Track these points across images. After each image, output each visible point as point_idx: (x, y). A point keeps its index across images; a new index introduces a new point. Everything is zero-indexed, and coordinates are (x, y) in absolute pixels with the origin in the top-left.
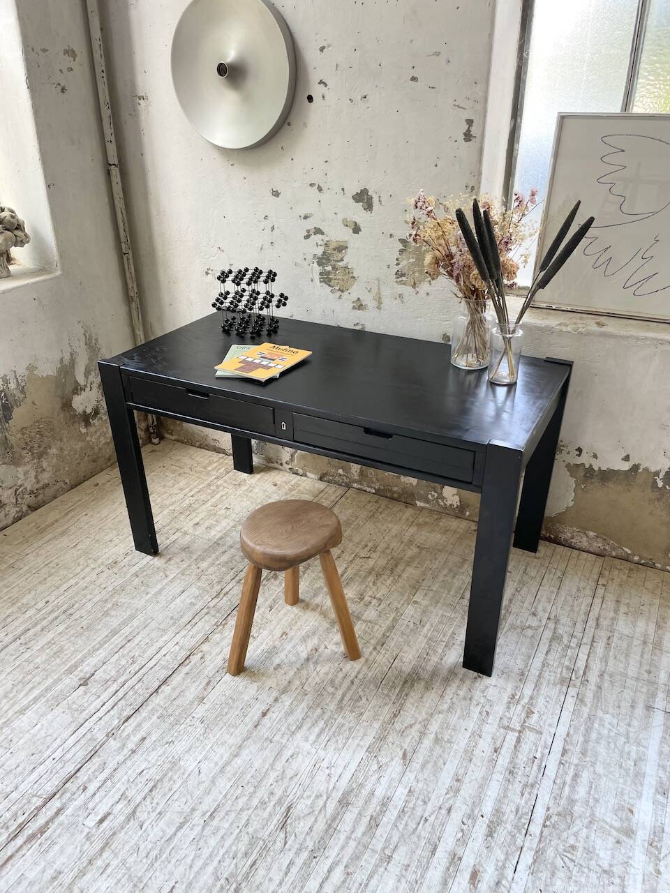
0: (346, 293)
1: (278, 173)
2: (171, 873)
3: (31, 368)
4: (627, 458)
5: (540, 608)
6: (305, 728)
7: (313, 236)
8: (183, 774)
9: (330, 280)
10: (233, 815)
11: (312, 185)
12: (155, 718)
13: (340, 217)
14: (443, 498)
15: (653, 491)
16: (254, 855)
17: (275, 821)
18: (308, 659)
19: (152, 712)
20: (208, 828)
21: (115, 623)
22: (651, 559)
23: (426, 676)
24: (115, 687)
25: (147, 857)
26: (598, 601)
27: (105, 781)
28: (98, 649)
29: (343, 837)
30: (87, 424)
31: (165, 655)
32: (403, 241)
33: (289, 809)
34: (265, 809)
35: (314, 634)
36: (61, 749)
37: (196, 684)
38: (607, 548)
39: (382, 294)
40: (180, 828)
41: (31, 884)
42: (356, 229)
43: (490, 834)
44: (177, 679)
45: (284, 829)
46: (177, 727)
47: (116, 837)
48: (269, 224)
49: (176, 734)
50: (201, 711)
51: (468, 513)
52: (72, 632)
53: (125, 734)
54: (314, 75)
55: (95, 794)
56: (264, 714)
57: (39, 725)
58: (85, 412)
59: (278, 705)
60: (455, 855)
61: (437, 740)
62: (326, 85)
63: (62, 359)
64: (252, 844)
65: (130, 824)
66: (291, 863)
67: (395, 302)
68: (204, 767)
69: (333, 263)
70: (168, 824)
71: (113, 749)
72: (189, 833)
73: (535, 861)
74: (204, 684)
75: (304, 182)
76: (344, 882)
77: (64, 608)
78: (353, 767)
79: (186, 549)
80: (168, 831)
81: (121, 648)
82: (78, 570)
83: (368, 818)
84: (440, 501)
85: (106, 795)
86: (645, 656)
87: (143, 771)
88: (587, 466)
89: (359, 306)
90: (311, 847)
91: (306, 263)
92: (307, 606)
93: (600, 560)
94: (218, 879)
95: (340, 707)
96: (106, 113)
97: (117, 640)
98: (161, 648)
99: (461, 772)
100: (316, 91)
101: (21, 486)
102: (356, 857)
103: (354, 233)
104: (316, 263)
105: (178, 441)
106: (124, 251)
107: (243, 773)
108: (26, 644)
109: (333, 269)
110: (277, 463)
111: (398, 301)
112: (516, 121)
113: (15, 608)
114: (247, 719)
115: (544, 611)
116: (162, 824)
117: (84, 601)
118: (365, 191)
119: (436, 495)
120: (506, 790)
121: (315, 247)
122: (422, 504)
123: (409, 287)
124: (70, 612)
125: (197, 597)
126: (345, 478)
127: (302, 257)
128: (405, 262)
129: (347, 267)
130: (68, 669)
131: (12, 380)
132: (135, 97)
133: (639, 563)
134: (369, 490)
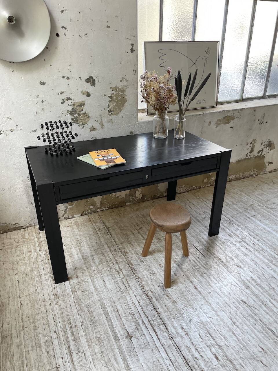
0: (86, 125)
1: (42, 74)
2: (254, 345)
6: (210, 281)
7: (66, 102)
8: (209, 323)
9: (77, 121)
10: (237, 317)
11: (63, 77)
12: (173, 320)
13: (80, 90)
16: (257, 319)
17: (246, 307)
18: (178, 266)
19: (169, 320)
20: (239, 326)
22: (199, 186)
23: (208, 245)
24: (143, 327)
25: (243, 350)
27: (197, 350)
28: (112, 324)
31: (139, 303)
32: (110, 97)
33: (243, 301)
34: (239, 307)
36: (166, 361)
37: (165, 300)
38: (188, 188)
39: (103, 121)
40: (234, 334)
42: (88, 95)
44: (157, 304)
45: (251, 307)
46: (183, 315)
47: (228, 356)
49: (187, 317)
51: (145, 199)
52: (90, 329)
53: (175, 333)
54: (59, 24)
55: (201, 356)
56: (196, 288)
57: (143, 364)
59: (194, 283)
61: (235, 257)
62: (66, 29)
64: (252, 317)
65: (224, 349)
66: (265, 311)
67: (109, 123)
68: (210, 315)
69: (78, 112)
70: (231, 337)
71: (181, 340)
72: (238, 332)
74: (167, 297)
75: (59, 76)
77: (67, 326)
80: (234, 338)
81: (120, 316)
82: (44, 310)
83: (256, 285)
84: (135, 199)
85: (204, 352)
87: (200, 335)
89: (93, 129)
90: (261, 304)
91: (63, 116)
94: (262, 333)
95: (207, 269)
97: (112, 315)
98: (133, 302)
99: (250, 259)
100: (61, 32)
102: (270, 295)
104: (69, 115)
107: (220, 306)
108: (79, 352)
109: (78, 115)
111: (111, 123)
114: (195, 294)
116: (229, 339)
117: (71, 317)
118: (91, 77)
119: (133, 197)
121: (68, 107)
122: (128, 204)
123: (115, 116)
124: (73, 325)
125: (113, 279)
126: (93, 209)
127: (61, 113)
128: (111, 106)
129: (85, 113)
130: (115, 339)
133: (197, 189)
134: (105, 209)
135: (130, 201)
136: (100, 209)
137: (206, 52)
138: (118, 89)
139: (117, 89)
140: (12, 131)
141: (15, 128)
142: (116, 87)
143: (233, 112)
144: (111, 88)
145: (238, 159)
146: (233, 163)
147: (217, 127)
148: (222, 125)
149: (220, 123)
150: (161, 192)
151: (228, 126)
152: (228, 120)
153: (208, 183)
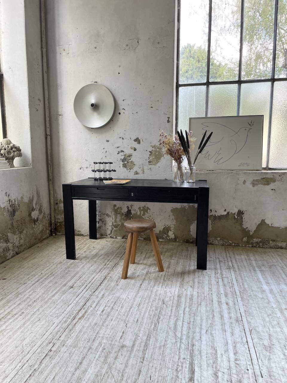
0: (132, 170)
1: (107, 135)
2: (135, 317)
3: (22, 198)
4: (225, 210)
5: (212, 256)
6: (156, 286)
7: (120, 153)
8: (123, 299)
9: (126, 166)
10: (146, 304)
11: (120, 138)
12: (104, 290)
13: (129, 147)
14: (169, 236)
15: (234, 220)
16: (159, 310)
17: (160, 303)
18: (147, 273)
19: (102, 290)
20: (140, 307)
21: (72, 275)
22: (238, 243)
24: (84, 287)
25: (124, 315)
26: (228, 254)
27: (97, 304)
28: (71, 280)
29: (184, 303)
30: (35, 224)
31: (96, 278)
32: (150, 152)
33: (163, 300)
34: (155, 302)
35: (145, 268)
36: (75, 301)
37: (113, 282)
38: (224, 243)
39: (144, 169)
40: (130, 309)
41: (88, 327)
42: (135, 150)
43: (226, 296)
44: (105, 282)
45: (164, 304)
47: (110, 313)
48: (105, 150)
49: (114, 292)
50: (119, 287)
51: (178, 240)
52: (58, 278)
53: (96, 295)
54: (121, 107)
55: (96, 307)
56: (141, 285)
58: (34, 219)
59: (144, 283)
60: (219, 301)
61: (199, 283)
62: (125, 110)
63: (30, 197)
64: (157, 308)
65: (113, 310)
66: (171, 310)
67: (149, 171)
68: (129, 297)
69: (127, 161)
70: (126, 308)
71: (95, 298)
72: (135, 309)
73: (242, 299)
74: (115, 282)
75: (117, 137)
76: (190, 310)
77: (49, 274)
78: (177, 290)
79: (85, 257)
80: (127, 310)
81: (79, 279)
82: (48, 265)
83: (189, 299)
84: (168, 237)
85: (100, 307)
86: (247, 262)
87: (109, 300)
88: (214, 215)
89: (136, 173)
90: (175, 306)
91: (118, 162)
92: (138, 264)
93: (223, 247)
94: (151, 316)
95: (164, 281)
96: (48, 119)
97: (76, 278)
98: (94, 277)
99: (210, 287)
100: (122, 111)
101: (15, 243)
102: (190, 306)
104: (121, 161)
106: (49, 163)
107: (143, 296)
108: (41, 283)
109: (127, 163)
110: (105, 235)
111: (150, 170)
112: (177, 121)
113: (30, 276)
114: (136, 287)
115: (214, 257)
116: (124, 309)
117: (56, 271)
118: (138, 138)
119: (166, 235)
120: (225, 289)
121: (121, 156)
122: (161, 240)
123: (153, 166)
124: (52, 274)
125: (98, 266)
127: (116, 160)
128: (151, 158)
129: (132, 162)
130: (63, 286)
131: (17, 201)
132: (58, 115)
133: (235, 246)
134: (141, 239)
135: (163, 238)
137: (249, 124)
139: (156, 147)
140: (87, 168)
141: (88, 166)
142: (155, 146)
143: (272, 174)
144: (151, 146)
147: (254, 187)
148: (261, 186)
149: (257, 183)
150: (193, 238)
151: (268, 188)
152: (268, 182)
153: (249, 243)
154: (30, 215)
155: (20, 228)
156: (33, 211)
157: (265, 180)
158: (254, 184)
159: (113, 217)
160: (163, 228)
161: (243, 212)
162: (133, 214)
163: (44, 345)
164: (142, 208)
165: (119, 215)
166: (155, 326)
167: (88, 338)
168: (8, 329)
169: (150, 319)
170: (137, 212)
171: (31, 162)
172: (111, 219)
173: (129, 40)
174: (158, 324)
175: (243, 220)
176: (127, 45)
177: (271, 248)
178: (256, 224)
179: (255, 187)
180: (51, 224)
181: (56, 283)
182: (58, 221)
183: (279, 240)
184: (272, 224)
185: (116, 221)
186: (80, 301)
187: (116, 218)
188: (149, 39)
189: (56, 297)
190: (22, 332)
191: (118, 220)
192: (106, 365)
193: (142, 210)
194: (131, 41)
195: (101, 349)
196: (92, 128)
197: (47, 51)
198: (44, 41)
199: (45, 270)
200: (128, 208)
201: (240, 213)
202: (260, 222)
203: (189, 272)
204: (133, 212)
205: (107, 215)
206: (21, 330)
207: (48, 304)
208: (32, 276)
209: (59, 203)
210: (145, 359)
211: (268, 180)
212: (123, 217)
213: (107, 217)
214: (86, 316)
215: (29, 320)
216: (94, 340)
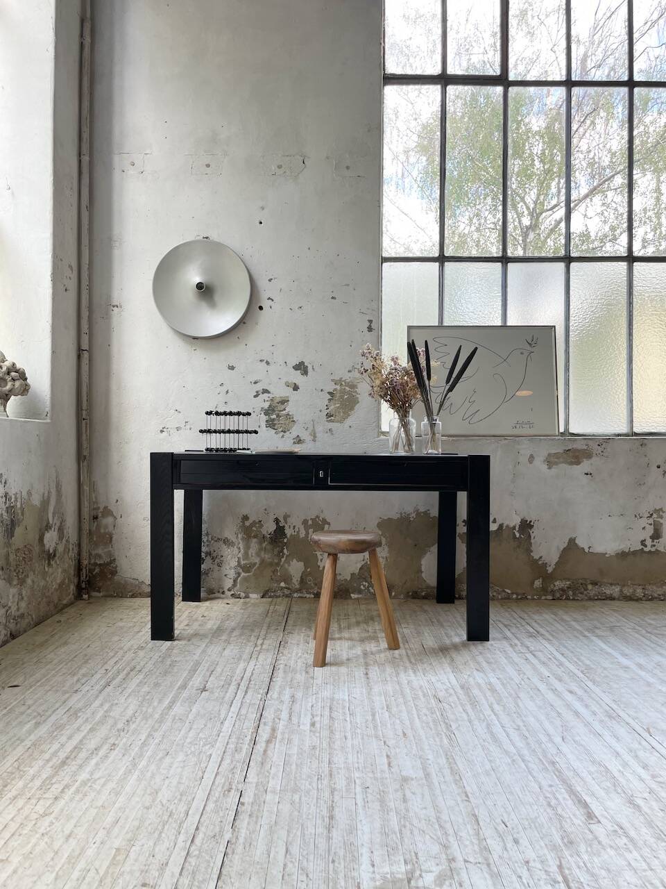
0: (288, 433)
1: (231, 354)
2: (394, 729)
3: (29, 493)
4: (494, 521)
6: (402, 673)
7: (261, 395)
8: (344, 701)
9: (274, 425)
10: (402, 705)
11: (262, 361)
12: (287, 689)
13: (283, 380)
15: (514, 541)
16: (438, 713)
17: (433, 701)
18: (365, 654)
20: (393, 712)
21: (188, 667)
22: (524, 594)
23: (450, 647)
24: (233, 687)
25: (368, 727)
26: (512, 613)
27: (290, 714)
28: (191, 678)
29: (481, 697)
30: (49, 564)
31: (254, 670)
32: (330, 393)
33: (435, 696)
34: (420, 699)
35: (354, 646)
36: (231, 713)
37: (298, 674)
39: (316, 430)
40: (374, 715)
41: (300, 754)
42: (296, 388)
43: (560, 680)
44: (280, 675)
45: (442, 702)
46: (311, 688)
47: (334, 727)
48: (224, 389)
49: (314, 691)
50: (318, 681)
51: (393, 593)
52: (154, 676)
53: (275, 698)
54: (264, 295)
55: (290, 719)
57: (194, 710)
58: (49, 550)
59: (370, 670)
60: (552, 689)
61: (488, 663)
62: (273, 300)
63: (44, 495)
64: (430, 710)
65: (336, 722)
66: (465, 710)
67: (326, 435)
68: (355, 696)
69: (277, 412)
70: (364, 715)
71: (276, 703)
72: (383, 716)
73: (594, 682)
74: (304, 673)
75: (255, 359)
76: (504, 708)
77: (128, 669)
78: (452, 678)
80: (367, 718)
81: (211, 674)
82: (111, 654)
83: (487, 689)
84: (370, 588)
85: (300, 717)
86: (561, 623)
87: (312, 706)
89: (299, 441)
90: (469, 704)
91: (254, 415)
94: (428, 723)
95: (413, 664)
96: (85, 313)
97: (201, 672)
98: (245, 669)
99: (517, 668)
100: (266, 304)
101: (10, 608)
102: (499, 700)
103: (294, 390)
104: (263, 414)
105: (106, 596)
106: (83, 416)
107: (386, 692)
108: (119, 686)
109: (277, 417)
110: (219, 592)
111: (329, 434)
113: (79, 676)
114: (358, 678)
116: (358, 717)
117: (142, 665)
118: (302, 363)
119: (367, 584)
120: (549, 668)
121: (263, 402)
122: (356, 596)
123: (337, 424)
124: (136, 670)
125: (240, 649)
126: (285, 591)
128: (332, 407)
129: (288, 415)
130: (179, 688)
131: (19, 500)
132: (109, 306)
133: (517, 599)
134: (308, 596)
135: (360, 592)
136: (299, 595)
137: (528, 343)
138: (345, 383)
139: (343, 383)
140: (178, 429)
141: (182, 425)
142: (340, 380)
144: (333, 380)
145: (621, 548)
146: (607, 556)
147: (550, 468)
148: (564, 467)
149: (556, 460)
150: (428, 587)
151: (578, 470)
152: (577, 457)
153: (547, 592)
154: (41, 539)
155: (21, 570)
156: (47, 530)
157: (571, 454)
158: (551, 461)
159: (241, 546)
160: (359, 566)
161: (532, 524)
162: (288, 536)
163: (217, 795)
164: (310, 522)
165: (254, 540)
166: (451, 739)
167: (314, 773)
168: (99, 778)
169: (431, 729)
170: (298, 532)
171: (47, 409)
172: (235, 550)
173: (284, 156)
174: (453, 735)
175: (532, 541)
176: (280, 167)
177: (590, 599)
178: (558, 547)
179: (553, 470)
180: (79, 568)
181: (157, 685)
182: (97, 561)
183: (605, 580)
184: (589, 548)
185: (246, 556)
186: (243, 711)
187: (247, 547)
188: (327, 158)
189: (178, 709)
190: (139, 780)
191: (252, 551)
192: (393, 814)
193: (311, 527)
194: (288, 158)
195: (359, 789)
196: (195, 338)
197: (91, 163)
198: (87, 139)
199: (112, 662)
200: (277, 524)
201: (526, 526)
202: (565, 545)
203: (456, 647)
204: (289, 532)
205: (227, 542)
206: (135, 777)
207: (168, 723)
208: (84, 675)
209: (103, 516)
210: (469, 795)
211: (577, 454)
212: (264, 545)
213: (225, 547)
214: (279, 737)
215: (141, 756)
216: (331, 775)
